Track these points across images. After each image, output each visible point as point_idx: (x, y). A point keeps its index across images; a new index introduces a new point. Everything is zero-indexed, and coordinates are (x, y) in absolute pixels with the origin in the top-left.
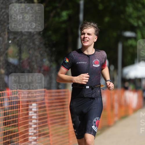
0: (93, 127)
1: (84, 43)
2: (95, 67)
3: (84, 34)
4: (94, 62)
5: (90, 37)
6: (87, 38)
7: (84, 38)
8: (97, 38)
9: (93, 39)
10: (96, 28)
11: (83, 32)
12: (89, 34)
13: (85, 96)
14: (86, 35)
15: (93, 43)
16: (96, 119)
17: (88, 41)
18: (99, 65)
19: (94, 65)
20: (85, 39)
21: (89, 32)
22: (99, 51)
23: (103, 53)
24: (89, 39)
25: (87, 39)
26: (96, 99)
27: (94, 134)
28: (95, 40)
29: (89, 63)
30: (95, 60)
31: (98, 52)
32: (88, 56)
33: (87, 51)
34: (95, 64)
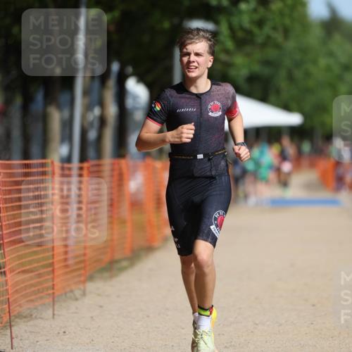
0: (212, 227)
1: (189, 72)
2: (214, 117)
3: (189, 54)
4: (209, 107)
5: (200, 59)
6: (194, 62)
7: (189, 62)
8: (212, 60)
9: (206, 62)
10: (210, 40)
11: (185, 50)
12: (197, 54)
13: (196, 175)
14: (193, 58)
15: (207, 71)
16: (219, 213)
17: (196, 68)
18: (220, 113)
19: (210, 114)
20: (191, 65)
21: (198, 50)
22: (220, 85)
23: (227, 88)
24: (198, 64)
25: (195, 64)
26: (217, 177)
27: (214, 241)
28: (210, 64)
29: (201, 110)
30: (212, 103)
31: (216, 87)
32: (199, 96)
33: (196, 87)
34: (212, 112)
